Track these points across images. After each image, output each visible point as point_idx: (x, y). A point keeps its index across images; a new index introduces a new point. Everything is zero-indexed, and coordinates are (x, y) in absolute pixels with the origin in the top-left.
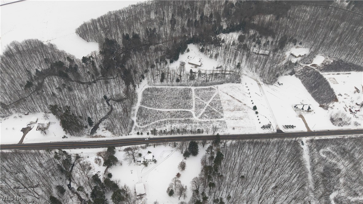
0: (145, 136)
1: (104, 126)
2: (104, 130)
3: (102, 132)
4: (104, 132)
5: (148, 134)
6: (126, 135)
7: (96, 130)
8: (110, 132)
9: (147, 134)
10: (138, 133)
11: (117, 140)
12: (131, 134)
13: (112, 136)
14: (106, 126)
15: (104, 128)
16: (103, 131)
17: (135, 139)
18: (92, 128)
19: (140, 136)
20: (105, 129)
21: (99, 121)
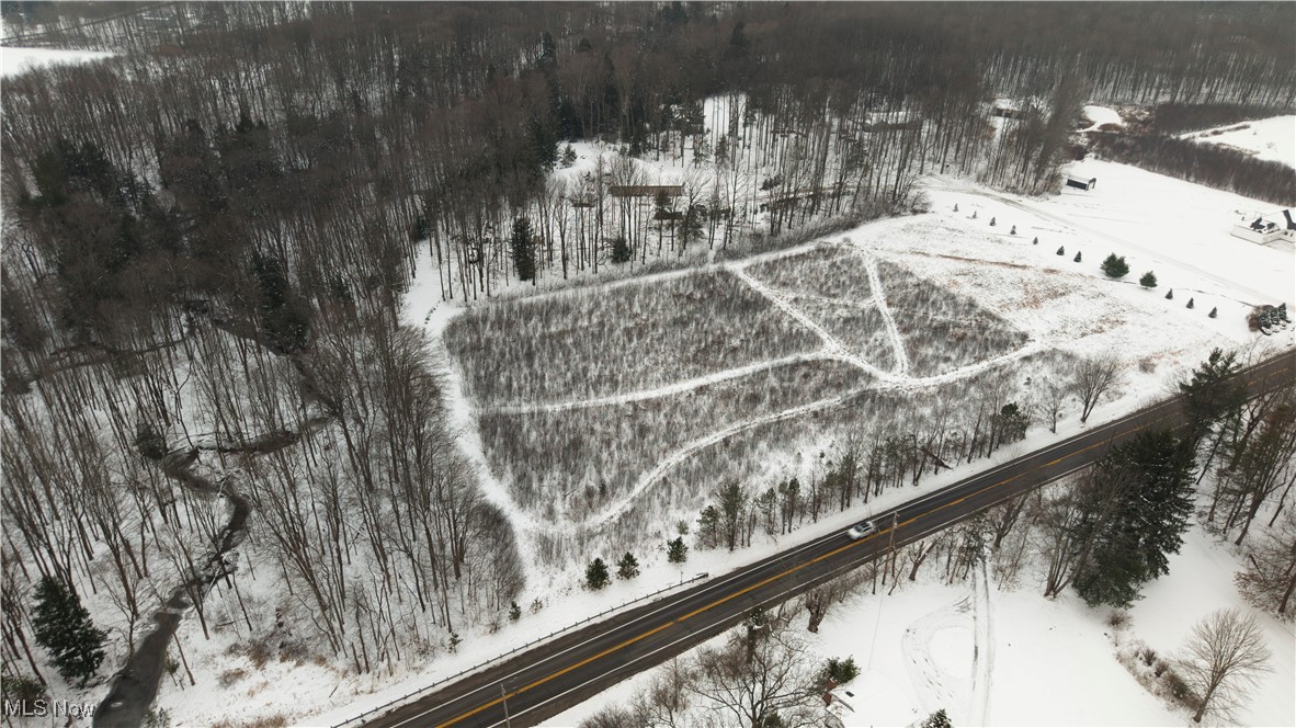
0: (657, 579)
1: (229, 639)
2: (239, 674)
3: (227, 694)
4: (242, 686)
5: (677, 553)
6: (495, 628)
7: (149, 692)
8: (310, 668)
9: (665, 556)
10: (597, 577)
11: (425, 702)
12: (537, 606)
13: (346, 687)
14: (246, 634)
15: (233, 650)
16: (229, 679)
17: (593, 630)
18: (102, 693)
19: (619, 597)
20: (242, 662)
21: (157, 617)
